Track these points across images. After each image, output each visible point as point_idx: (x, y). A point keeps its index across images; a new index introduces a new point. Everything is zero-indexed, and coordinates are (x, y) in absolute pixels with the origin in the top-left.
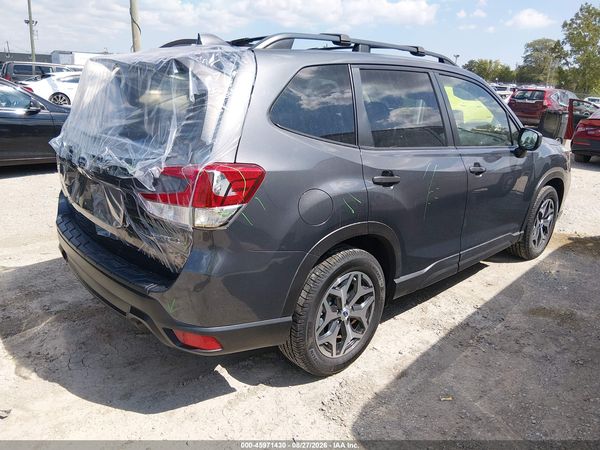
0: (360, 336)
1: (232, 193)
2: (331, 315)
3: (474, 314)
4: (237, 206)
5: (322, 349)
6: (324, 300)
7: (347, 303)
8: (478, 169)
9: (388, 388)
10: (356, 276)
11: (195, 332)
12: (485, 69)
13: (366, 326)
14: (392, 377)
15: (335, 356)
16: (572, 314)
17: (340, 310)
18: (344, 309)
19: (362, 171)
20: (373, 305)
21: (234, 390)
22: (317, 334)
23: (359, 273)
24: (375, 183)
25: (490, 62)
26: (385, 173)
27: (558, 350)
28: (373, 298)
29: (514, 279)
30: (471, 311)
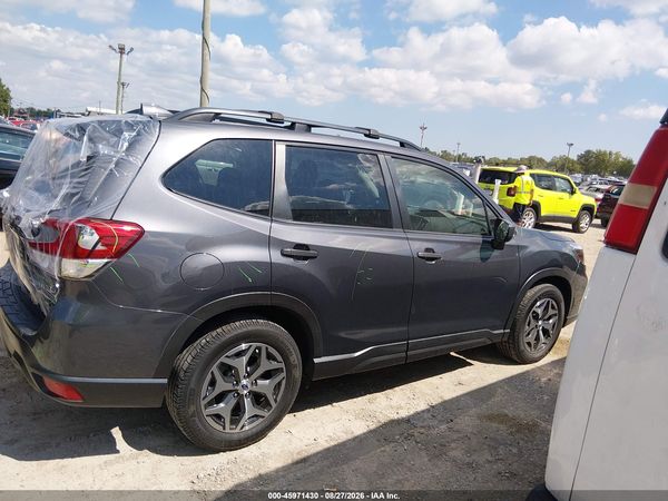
0: (266, 413)
1: (100, 247)
2: (222, 385)
3: (423, 411)
4: (106, 260)
5: (209, 420)
6: (214, 368)
7: (249, 375)
8: (430, 255)
9: (277, 471)
10: (259, 348)
11: (58, 380)
12: (604, 161)
13: (274, 405)
14: (290, 461)
15: (227, 430)
16: (536, 425)
17: (238, 382)
18: (244, 382)
19: (268, 242)
20: (284, 382)
21: (118, 452)
22: (203, 403)
23: (264, 346)
24: (283, 255)
25: (610, 153)
26: (298, 246)
27: (490, 459)
28: (284, 374)
29: (495, 381)
30: (423, 407)
